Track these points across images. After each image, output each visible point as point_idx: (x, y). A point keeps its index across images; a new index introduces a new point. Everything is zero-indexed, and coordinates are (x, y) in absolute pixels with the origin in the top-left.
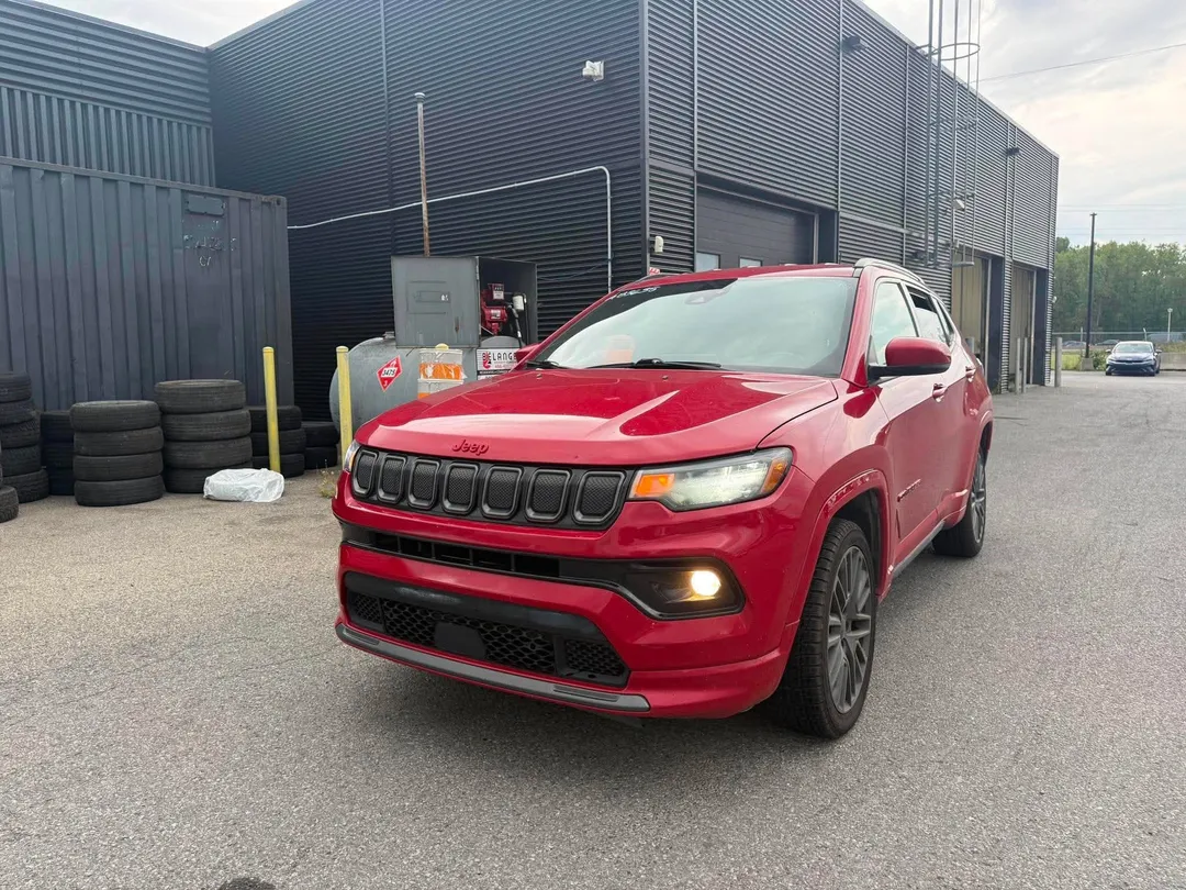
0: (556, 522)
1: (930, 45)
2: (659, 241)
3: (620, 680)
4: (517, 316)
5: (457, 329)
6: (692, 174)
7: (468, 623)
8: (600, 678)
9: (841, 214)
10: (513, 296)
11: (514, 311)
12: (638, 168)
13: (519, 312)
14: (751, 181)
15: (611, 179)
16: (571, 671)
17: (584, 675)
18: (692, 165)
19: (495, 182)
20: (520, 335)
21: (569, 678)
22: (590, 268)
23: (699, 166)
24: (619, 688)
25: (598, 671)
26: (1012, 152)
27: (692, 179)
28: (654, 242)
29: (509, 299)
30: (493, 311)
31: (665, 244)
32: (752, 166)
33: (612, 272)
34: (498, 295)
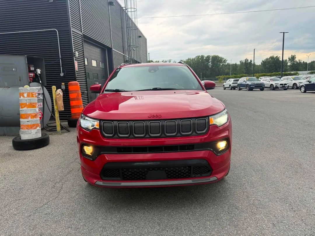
0: (191, 134)
1: (125, 7)
2: (77, 53)
3: (209, 174)
4: (39, 76)
5: (20, 80)
6: (82, 34)
7: (161, 169)
8: (203, 175)
9: (113, 49)
10: (36, 69)
11: (38, 74)
12: (69, 31)
13: (39, 74)
14: (94, 38)
15: (59, 33)
16: (195, 175)
17: (199, 175)
18: (82, 32)
19: (15, 30)
20: (41, 82)
21: (195, 177)
22: (56, 60)
23: (83, 32)
24: (209, 176)
25: (202, 173)
26: (140, 37)
27: (82, 36)
28: (75, 54)
29: (35, 70)
30: (30, 74)
31: (78, 55)
32: (94, 34)
33: (62, 62)
34: (32, 69)
